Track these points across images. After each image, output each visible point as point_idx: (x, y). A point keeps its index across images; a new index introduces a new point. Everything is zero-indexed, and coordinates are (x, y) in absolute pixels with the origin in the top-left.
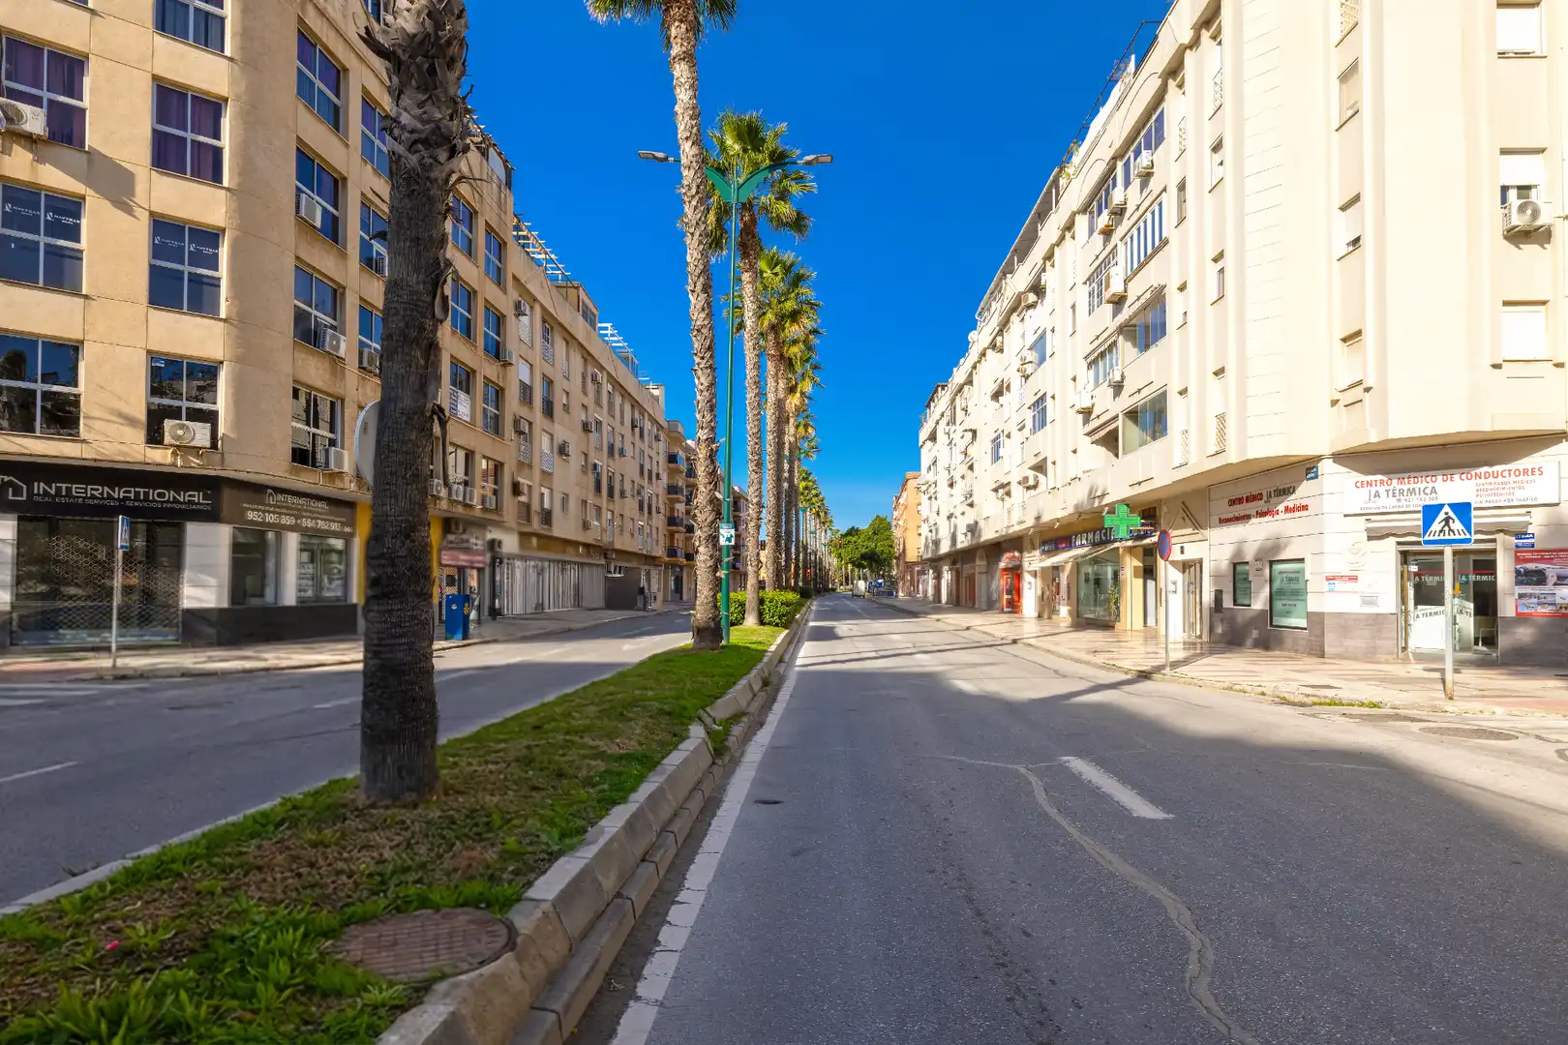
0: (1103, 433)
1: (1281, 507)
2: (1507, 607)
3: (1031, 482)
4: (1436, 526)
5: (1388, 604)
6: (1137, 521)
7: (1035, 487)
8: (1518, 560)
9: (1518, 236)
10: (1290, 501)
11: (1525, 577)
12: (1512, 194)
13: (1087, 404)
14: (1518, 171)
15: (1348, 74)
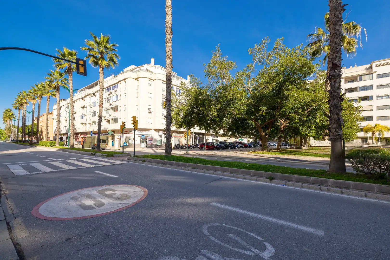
0: (108, 120)
1: (130, 133)
2: (148, 143)
3: (92, 124)
4: (142, 137)
5: (139, 143)
6: (112, 133)
7: (92, 125)
8: (149, 139)
9: (150, 113)
10: (131, 132)
11: (149, 141)
12: (149, 109)
13: (105, 116)
14: (150, 107)
15: (138, 93)
